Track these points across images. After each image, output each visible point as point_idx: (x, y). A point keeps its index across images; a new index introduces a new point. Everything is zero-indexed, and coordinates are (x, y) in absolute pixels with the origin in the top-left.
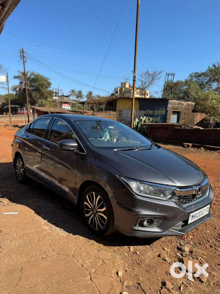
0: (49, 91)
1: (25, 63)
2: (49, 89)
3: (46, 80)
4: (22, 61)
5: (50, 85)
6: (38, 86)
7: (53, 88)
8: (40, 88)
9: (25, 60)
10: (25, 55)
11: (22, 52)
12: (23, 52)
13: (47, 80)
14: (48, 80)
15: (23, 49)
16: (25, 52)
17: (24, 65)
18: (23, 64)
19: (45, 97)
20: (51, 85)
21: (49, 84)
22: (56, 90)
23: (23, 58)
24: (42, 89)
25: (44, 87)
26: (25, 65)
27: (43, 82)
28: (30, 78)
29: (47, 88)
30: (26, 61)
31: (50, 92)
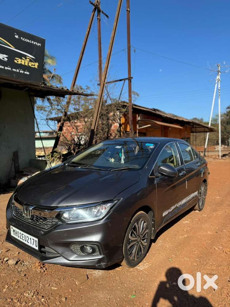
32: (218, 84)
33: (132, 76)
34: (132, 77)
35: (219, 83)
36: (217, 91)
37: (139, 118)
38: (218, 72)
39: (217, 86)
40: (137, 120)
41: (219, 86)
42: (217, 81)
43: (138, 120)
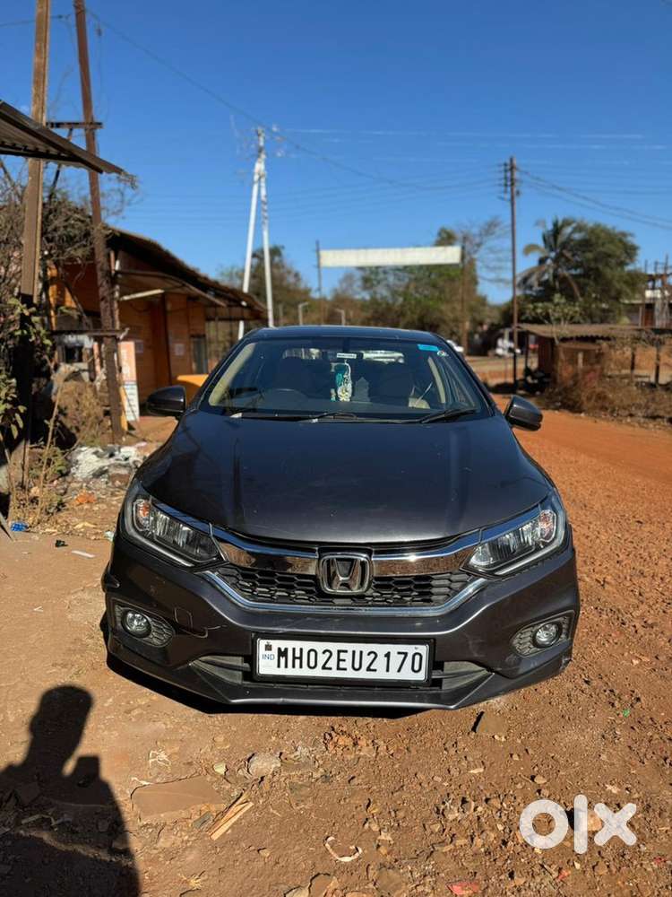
0: (629, 274)
1: (516, 200)
2: (630, 268)
3: (621, 241)
4: (508, 196)
5: (635, 254)
6: (596, 260)
7: (646, 262)
8: (601, 266)
9: (515, 190)
10: (517, 175)
11: (508, 167)
12: (512, 168)
13: (624, 240)
14: (629, 239)
15: (511, 160)
16: (517, 169)
17: (513, 205)
18: (509, 204)
19: (613, 293)
20: (639, 252)
21: (631, 251)
22: (655, 269)
23: (512, 184)
24: (608, 272)
25: (613, 261)
26: (516, 206)
27: (609, 248)
28: (572, 240)
29: (622, 264)
30: (518, 193)
31: (632, 279)
32: (259, 187)
33: (97, 120)
34: (100, 124)
35: (263, 184)
36: (258, 205)
37: (118, 263)
38: (260, 150)
39: (258, 191)
40: (113, 272)
41: (263, 192)
42: (256, 177)
43: (117, 272)
